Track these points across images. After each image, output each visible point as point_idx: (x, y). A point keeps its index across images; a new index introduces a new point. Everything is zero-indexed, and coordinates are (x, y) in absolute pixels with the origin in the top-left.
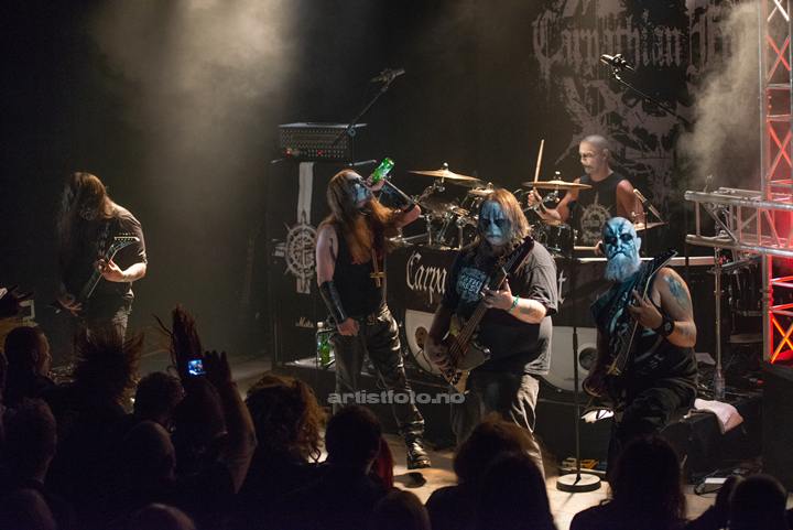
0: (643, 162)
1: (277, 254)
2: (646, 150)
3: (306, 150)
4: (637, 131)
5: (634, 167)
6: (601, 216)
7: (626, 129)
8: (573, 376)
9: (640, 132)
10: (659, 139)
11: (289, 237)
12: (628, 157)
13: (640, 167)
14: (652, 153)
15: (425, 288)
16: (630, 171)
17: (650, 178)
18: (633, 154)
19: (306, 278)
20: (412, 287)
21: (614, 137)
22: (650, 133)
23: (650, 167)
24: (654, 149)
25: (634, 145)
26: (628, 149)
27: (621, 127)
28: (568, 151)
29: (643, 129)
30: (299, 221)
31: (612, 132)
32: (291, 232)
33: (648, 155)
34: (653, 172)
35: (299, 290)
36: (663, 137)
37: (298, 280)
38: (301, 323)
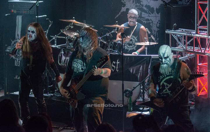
0: (148, 18)
1: (7, 51)
2: (150, 14)
3: (19, 11)
4: (146, 6)
5: (145, 20)
6: (133, 40)
7: (143, 5)
8: (122, 100)
9: (148, 7)
10: (155, 9)
11: (12, 44)
12: (143, 16)
13: (148, 20)
14: (152, 15)
15: (65, 65)
16: (144, 22)
17: (151, 24)
18: (144, 15)
19: (19, 60)
20: (60, 64)
21: (137, 8)
22: (151, 7)
23: (151, 20)
24: (153, 13)
25: (145, 12)
26: (143, 13)
27: (141, 4)
28: (120, 13)
29: (149, 5)
30: (16, 38)
31: (137, 6)
32: (13, 42)
33: (150, 15)
34: (152, 22)
35: (16, 65)
36: (156, 9)
37: (15, 61)
38: (16, 77)
